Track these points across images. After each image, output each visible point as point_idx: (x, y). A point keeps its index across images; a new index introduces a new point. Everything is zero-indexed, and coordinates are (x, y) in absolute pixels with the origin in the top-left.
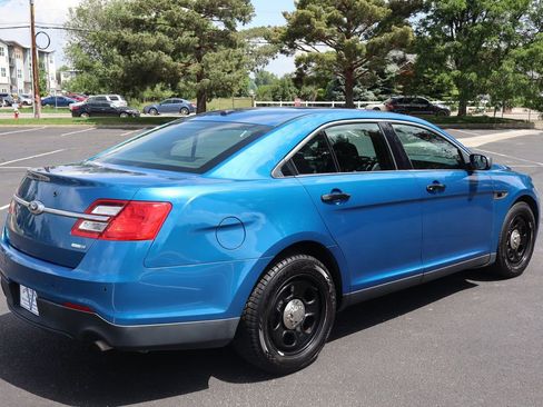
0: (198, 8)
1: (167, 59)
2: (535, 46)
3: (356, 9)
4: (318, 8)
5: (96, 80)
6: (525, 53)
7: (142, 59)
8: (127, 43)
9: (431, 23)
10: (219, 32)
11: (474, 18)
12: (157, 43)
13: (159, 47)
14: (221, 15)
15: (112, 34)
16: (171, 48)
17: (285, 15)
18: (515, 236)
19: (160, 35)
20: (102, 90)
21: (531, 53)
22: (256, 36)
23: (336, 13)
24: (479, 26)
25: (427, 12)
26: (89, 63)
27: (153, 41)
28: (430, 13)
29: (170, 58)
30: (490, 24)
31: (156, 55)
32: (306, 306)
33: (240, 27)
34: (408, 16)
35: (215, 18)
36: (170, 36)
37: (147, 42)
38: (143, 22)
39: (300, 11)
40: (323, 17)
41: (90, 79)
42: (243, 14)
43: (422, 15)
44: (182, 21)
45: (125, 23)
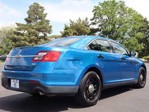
0: (36, 29)
1: (27, 43)
2: (130, 41)
3: (81, 31)
4: (71, 30)
5: (4, 51)
6: (127, 42)
7: (20, 43)
8: (15, 39)
9: (102, 34)
10: (42, 36)
11: (113, 34)
12: (24, 39)
13: (25, 40)
14: (43, 32)
15: (11, 36)
16: (29, 40)
17: (61, 32)
18: (141, 76)
19: (25, 36)
20: (5, 54)
21: (129, 42)
22: (53, 38)
23: (75, 31)
24: (115, 35)
25: (100, 32)
26: (2, 46)
27: (23, 38)
28: (101, 32)
29: (28, 43)
30: (117, 35)
31: (24, 42)
32: (94, 87)
33: (48, 35)
34: (95, 33)
35: (41, 32)
36: (28, 37)
37: (21, 38)
38: (20, 33)
39: (65, 31)
40: (72, 32)
41: (2, 50)
42: (49, 31)
43: (99, 33)
44: (32, 33)
45: (15, 33)
